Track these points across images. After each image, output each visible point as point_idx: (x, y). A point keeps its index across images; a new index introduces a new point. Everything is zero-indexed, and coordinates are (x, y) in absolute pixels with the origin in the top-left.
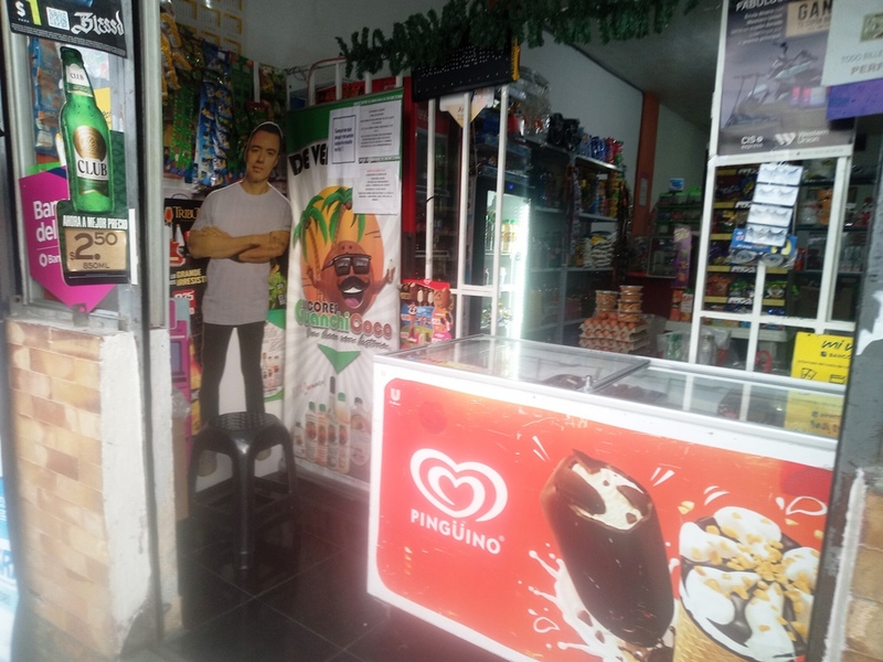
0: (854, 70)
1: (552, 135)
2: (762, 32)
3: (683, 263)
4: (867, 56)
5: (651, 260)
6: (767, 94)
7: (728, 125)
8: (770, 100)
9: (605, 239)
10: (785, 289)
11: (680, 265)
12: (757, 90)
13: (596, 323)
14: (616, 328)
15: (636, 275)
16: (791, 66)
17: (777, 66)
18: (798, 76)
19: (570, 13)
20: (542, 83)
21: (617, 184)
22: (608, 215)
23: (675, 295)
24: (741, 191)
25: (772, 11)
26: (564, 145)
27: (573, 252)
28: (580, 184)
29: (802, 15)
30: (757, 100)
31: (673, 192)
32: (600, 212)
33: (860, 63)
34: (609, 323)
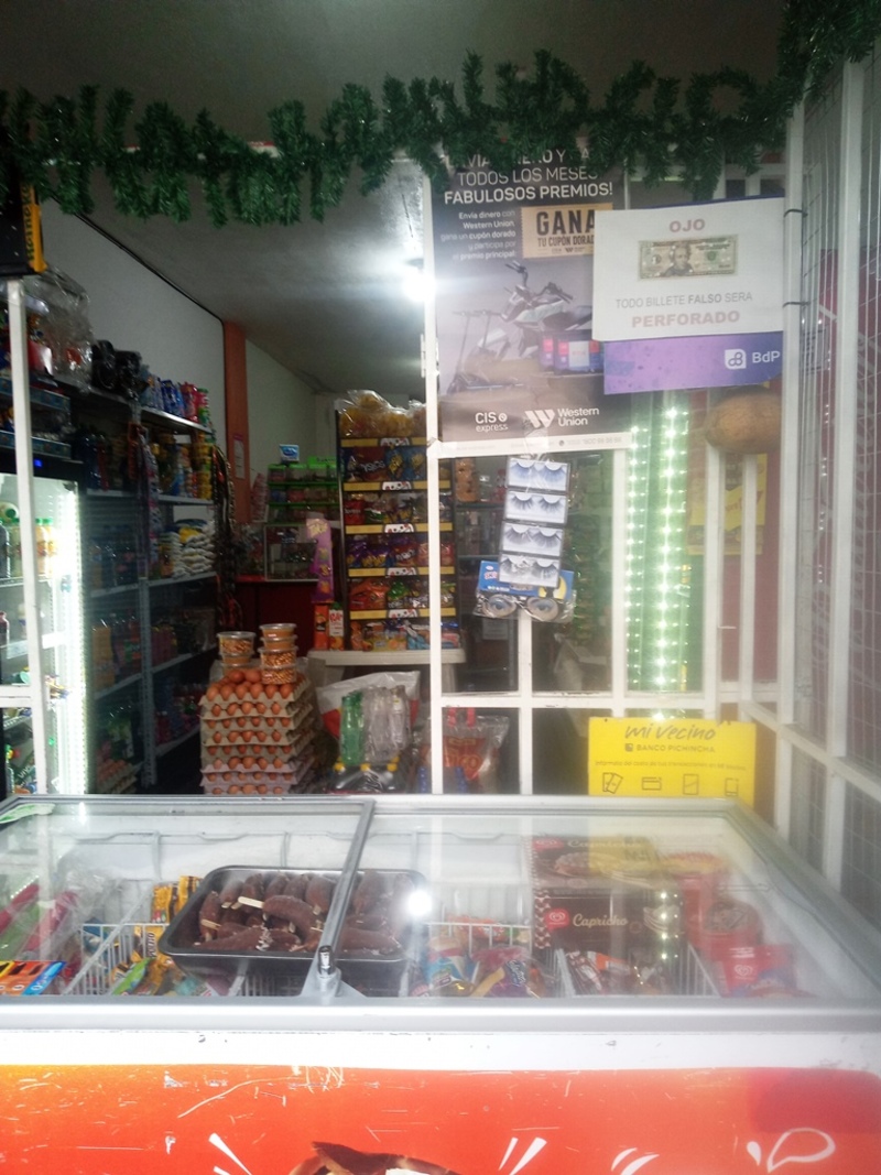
0: (635, 321)
1: (98, 374)
2: (488, 245)
3: (323, 567)
4: (650, 302)
5: (269, 557)
6: (507, 346)
7: (452, 391)
8: (512, 355)
9: (200, 531)
10: (453, 594)
11: (321, 571)
12: (491, 337)
13: (227, 691)
14: (262, 698)
15: (250, 579)
16: (536, 304)
17: (515, 303)
18: (549, 321)
19: (144, 160)
20: (75, 292)
21: (206, 451)
22: (199, 496)
23: (317, 613)
24: (387, 466)
25: (498, 214)
26: (120, 390)
27: (155, 557)
28: (152, 449)
29: (543, 229)
30: (493, 353)
31: (286, 463)
32: (187, 491)
33: (643, 312)
34: (249, 690)
